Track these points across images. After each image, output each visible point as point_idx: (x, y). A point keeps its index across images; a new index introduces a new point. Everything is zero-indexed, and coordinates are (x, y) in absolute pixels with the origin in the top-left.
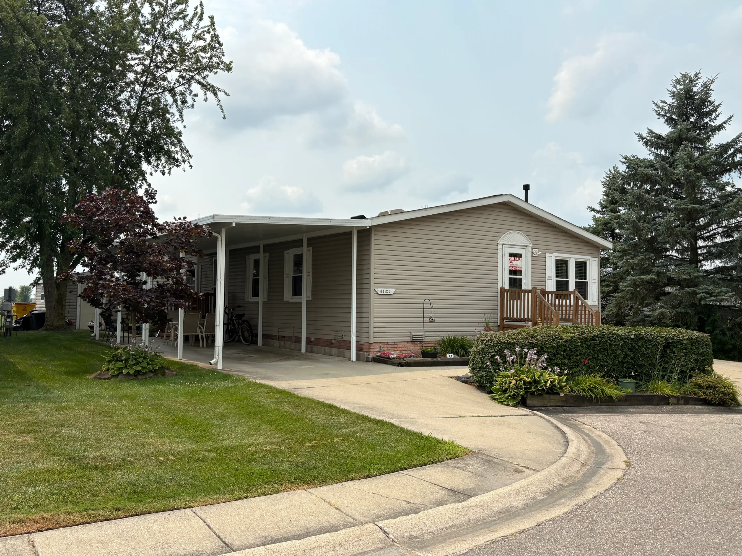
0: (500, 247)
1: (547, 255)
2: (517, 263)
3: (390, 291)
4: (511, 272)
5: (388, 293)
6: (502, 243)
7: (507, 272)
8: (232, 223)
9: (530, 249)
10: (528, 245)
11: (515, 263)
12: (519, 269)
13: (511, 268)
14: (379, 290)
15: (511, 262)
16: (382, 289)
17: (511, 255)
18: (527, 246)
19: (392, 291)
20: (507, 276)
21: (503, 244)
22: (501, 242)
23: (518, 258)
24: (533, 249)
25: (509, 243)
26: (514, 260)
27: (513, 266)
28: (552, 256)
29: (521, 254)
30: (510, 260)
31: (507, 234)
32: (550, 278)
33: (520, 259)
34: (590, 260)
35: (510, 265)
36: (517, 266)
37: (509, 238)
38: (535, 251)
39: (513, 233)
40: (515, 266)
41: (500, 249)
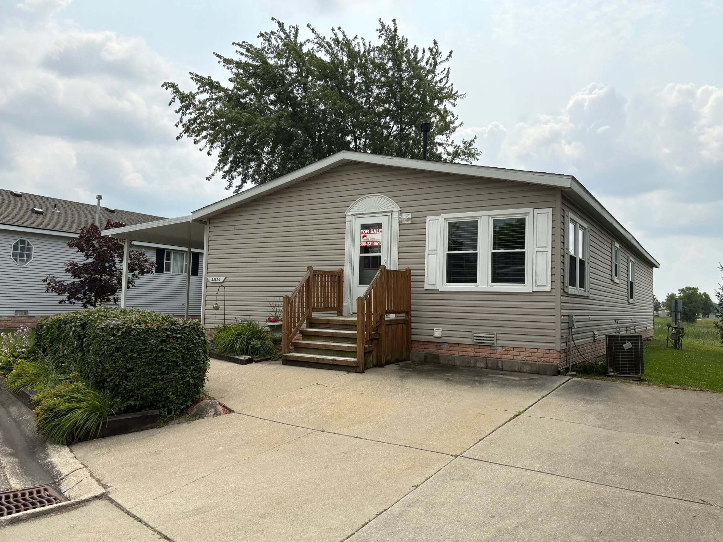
0: (348, 219)
1: (428, 218)
2: (374, 237)
3: (219, 280)
4: (365, 249)
5: (218, 282)
7: (358, 250)
8: (109, 235)
9: (396, 215)
10: (394, 209)
11: (370, 236)
12: (376, 244)
13: (364, 244)
14: (210, 279)
15: (365, 236)
16: (213, 278)
17: (364, 227)
18: (392, 211)
19: (222, 279)
20: (358, 255)
21: (353, 215)
22: (349, 212)
23: (375, 230)
24: (403, 214)
25: (361, 212)
26: (370, 233)
27: (367, 241)
28: (440, 219)
29: (381, 224)
30: (362, 233)
31: (359, 201)
32: (434, 252)
33: (378, 231)
34: (531, 214)
35: (362, 240)
36: (373, 240)
37: (363, 205)
38: (405, 216)
39: (368, 197)
40: (370, 240)
41: (348, 221)
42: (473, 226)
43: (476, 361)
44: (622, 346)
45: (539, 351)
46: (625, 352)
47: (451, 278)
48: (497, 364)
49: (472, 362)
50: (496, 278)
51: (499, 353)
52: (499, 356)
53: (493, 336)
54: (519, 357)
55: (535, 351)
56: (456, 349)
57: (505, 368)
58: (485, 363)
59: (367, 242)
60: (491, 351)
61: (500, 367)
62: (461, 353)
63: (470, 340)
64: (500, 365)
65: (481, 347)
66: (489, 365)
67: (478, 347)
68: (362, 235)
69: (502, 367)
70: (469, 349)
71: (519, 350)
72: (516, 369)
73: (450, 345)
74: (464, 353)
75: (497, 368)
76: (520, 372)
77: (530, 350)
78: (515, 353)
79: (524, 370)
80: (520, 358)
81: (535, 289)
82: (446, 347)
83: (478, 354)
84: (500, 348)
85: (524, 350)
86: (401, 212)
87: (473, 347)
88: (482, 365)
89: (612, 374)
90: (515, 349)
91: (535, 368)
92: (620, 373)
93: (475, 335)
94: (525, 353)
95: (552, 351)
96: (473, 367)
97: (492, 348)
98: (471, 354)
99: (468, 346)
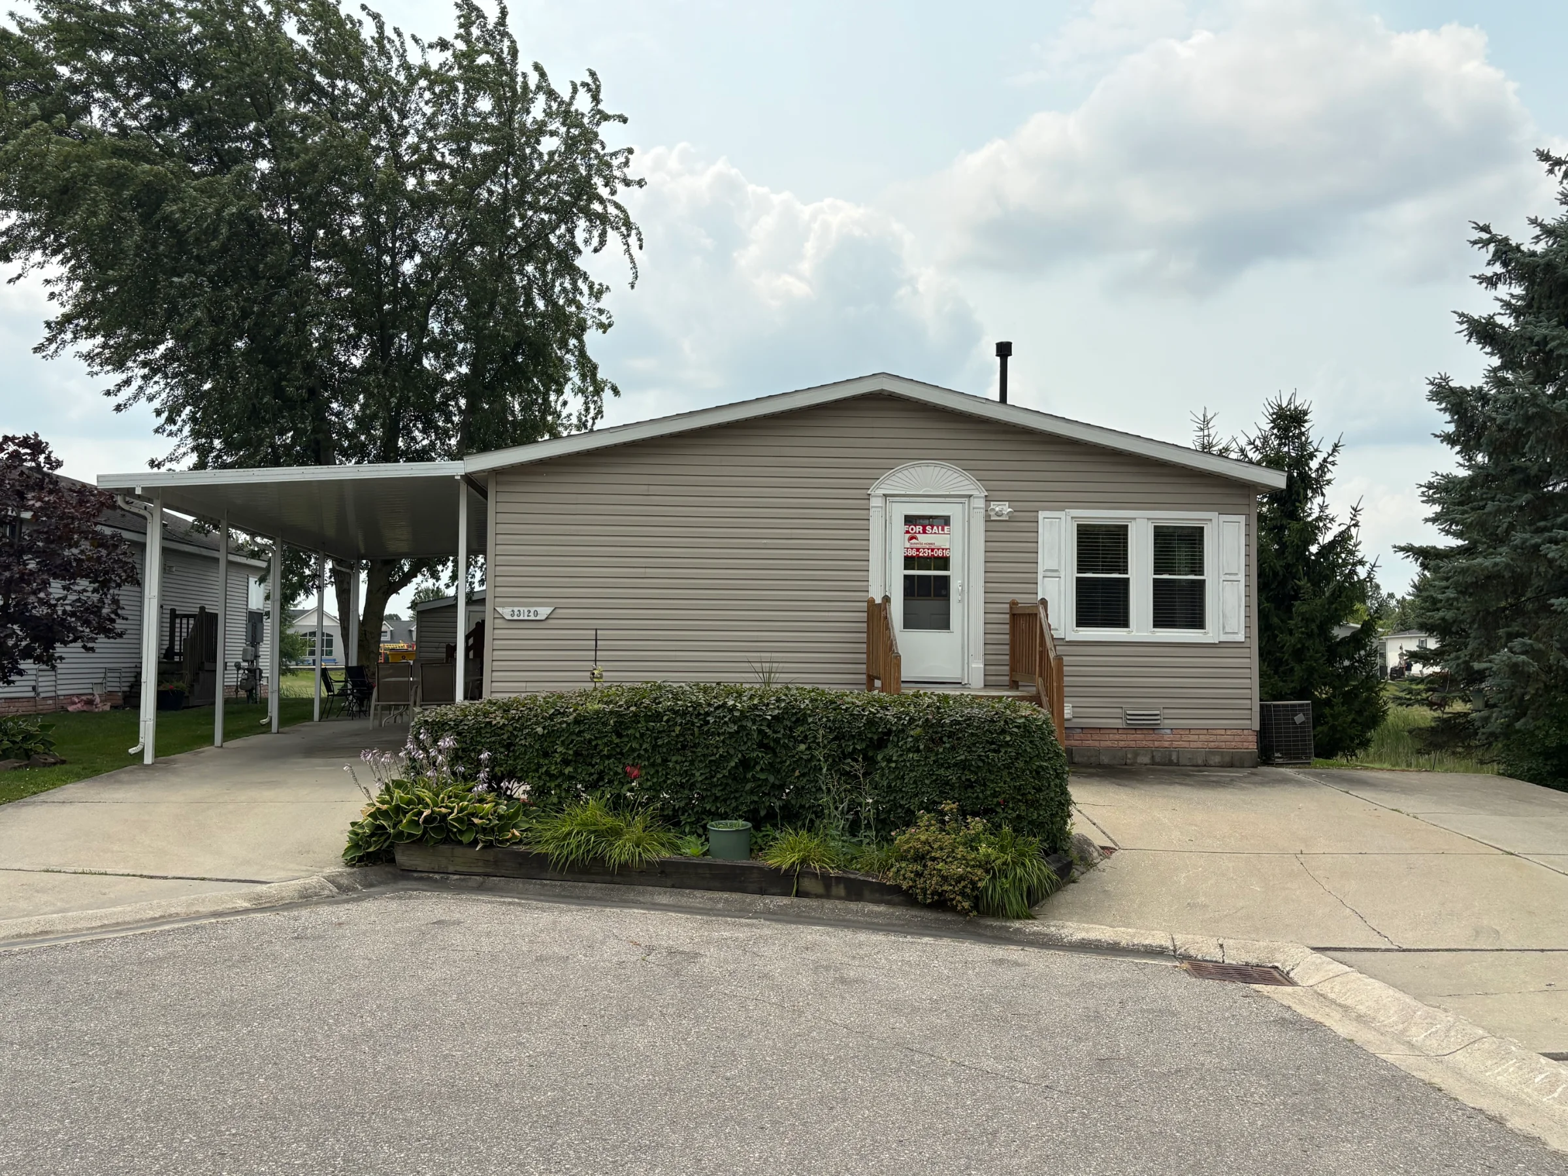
0: (875, 502)
1: (1041, 515)
2: (931, 540)
3: (536, 614)
4: (912, 562)
5: (532, 618)
6: (881, 492)
7: (901, 562)
8: (134, 489)
9: (981, 503)
10: (974, 493)
11: (924, 539)
12: (940, 553)
13: (914, 553)
14: (506, 612)
15: (911, 538)
16: (516, 609)
17: (910, 520)
18: (970, 496)
19: (544, 612)
20: (899, 572)
21: (885, 496)
22: (878, 490)
23: (935, 528)
24: (992, 503)
25: (903, 493)
26: (924, 532)
27: (918, 546)
28: (1063, 518)
29: (949, 517)
30: (907, 532)
31: (899, 471)
32: (1053, 573)
33: (943, 530)
34: (1215, 521)
35: (908, 545)
36: (933, 547)
37: (907, 480)
38: (997, 507)
39: (919, 465)
40: (924, 546)
41: (873, 507)
42: (1119, 535)
43: (1136, 755)
44: (1293, 719)
45: (1229, 732)
46: (1297, 728)
47: (1083, 619)
48: (1170, 756)
49: (1129, 756)
50: (1162, 619)
51: (1166, 740)
52: (1166, 744)
53: (1158, 712)
54: (1197, 742)
55: (1223, 732)
56: (1095, 737)
57: (1182, 761)
58: (1150, 756)
59: (918, 550)
60: (1155, 737)
61: (1175, 761)
62: (1103, 744)
63: (1119, 721)
64: (1174, 757)
65: (1138, 732)
66: (1157, 759)
67: (1133, 732)
68: (908, 535)
69: (1178, 760)
70: (1117, 737)
71: (1198, 732)
72: (1200, 762)
73: (1085, 731)
74: (1109, 743)
75: (1171, 763)
76: (1205, 766)
77: (1215, 732)
78: (1192, 738)
79: (1212, 762)
80: (1199, 745)
81: (1224, 638)
82: (1077, 734)
83: (1132, 744)
84: (1169, 731)
85: (1205, 731)
86: (988, 500)
87: (1126, 731)
88: (1146, 759)
89: (1280, 761)
90: (1193, 732)
91: (1227, 759)
92: (1291, 759)
93: (1128, 712)
94: (1208, 737)
95: (1246, 732)
96: (1132, 765)
97: (1156, 732)
98: (1122, 744)
99: (1116, 731)
